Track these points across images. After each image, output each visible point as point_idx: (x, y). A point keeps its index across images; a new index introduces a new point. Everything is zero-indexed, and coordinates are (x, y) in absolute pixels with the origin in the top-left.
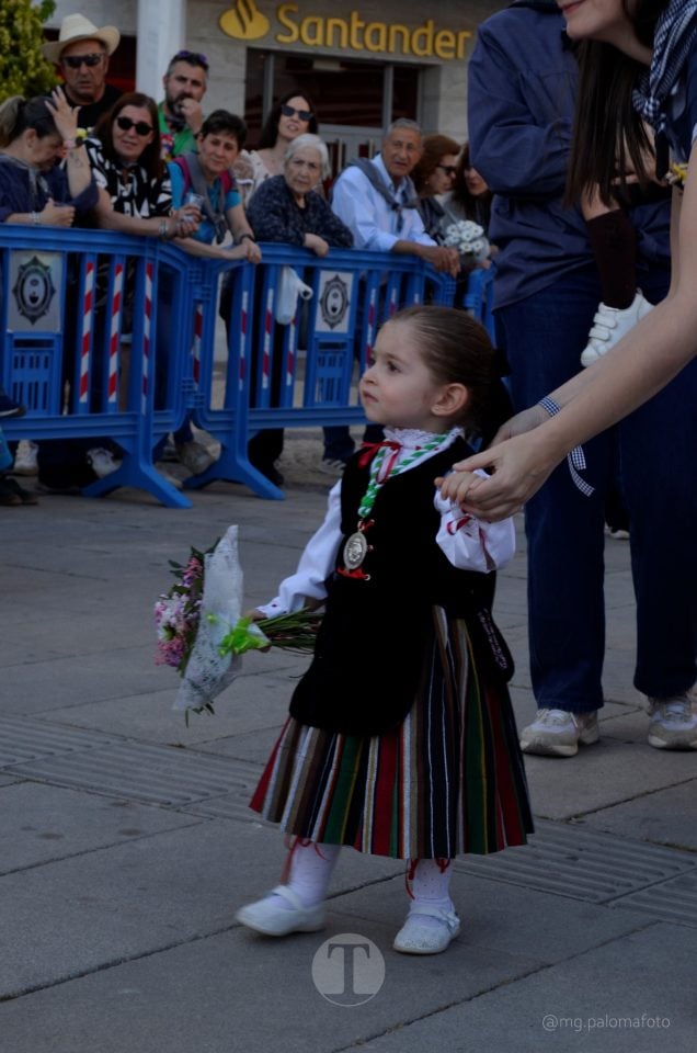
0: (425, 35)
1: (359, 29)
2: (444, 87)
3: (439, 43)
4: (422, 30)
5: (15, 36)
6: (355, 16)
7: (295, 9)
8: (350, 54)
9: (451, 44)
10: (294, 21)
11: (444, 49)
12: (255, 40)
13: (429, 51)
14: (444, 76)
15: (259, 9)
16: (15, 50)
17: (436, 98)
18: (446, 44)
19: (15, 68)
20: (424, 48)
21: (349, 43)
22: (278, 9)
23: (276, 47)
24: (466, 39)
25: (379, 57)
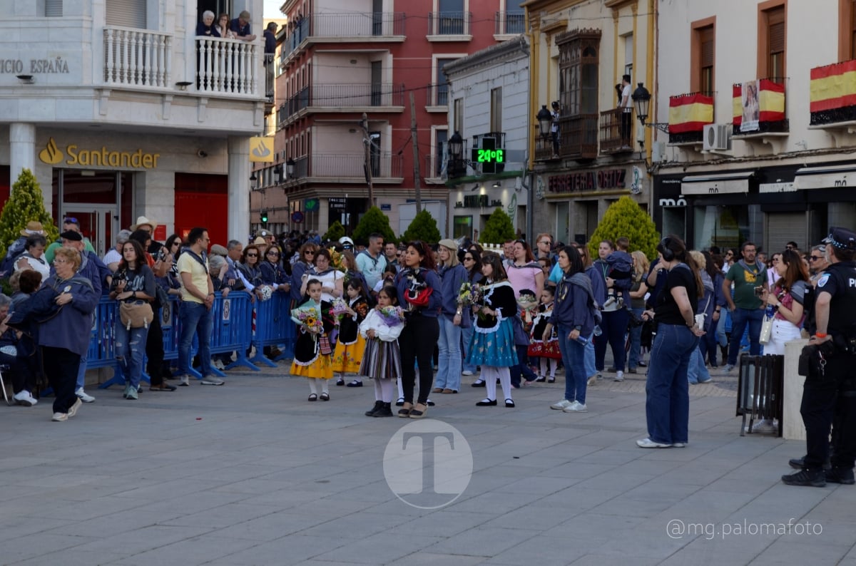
0: (138, 157)
1: (106, 155)
2: (147, 182)
3: (144, 160)
4: (136, 155)
5: (33, 197)
6: (104, 149)
7: (76, 147)
8: (101, 168)
9: (151, 160)
10: (75, 153)
11: (147, 163)
12: (56, 164)
13: (140, 165)
14: (147, 177)
15: (58, 148)
16: (34, 203)
17: (144, 188)
18: (148, 161)
19: (34, 210)
20: (138, 163)
21: (102, 163)
22: (67, 148)
23: (67, 167)
24: (157, 158)
25: (116, 169)
